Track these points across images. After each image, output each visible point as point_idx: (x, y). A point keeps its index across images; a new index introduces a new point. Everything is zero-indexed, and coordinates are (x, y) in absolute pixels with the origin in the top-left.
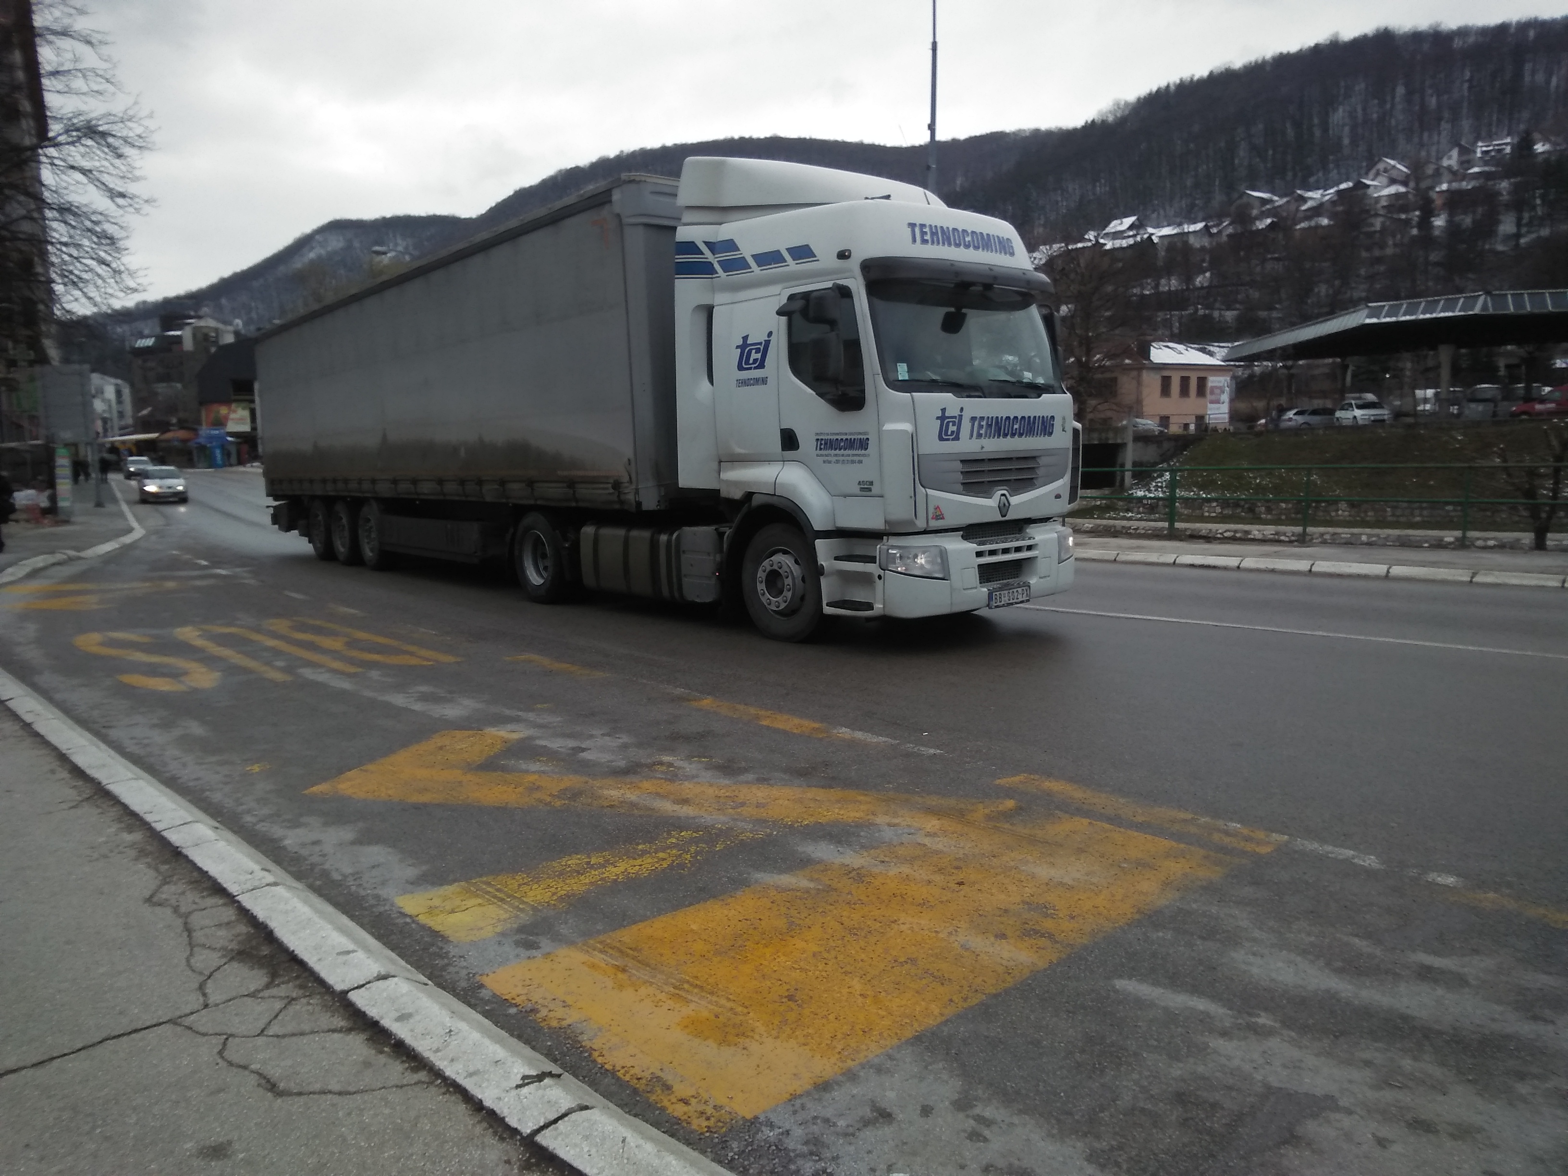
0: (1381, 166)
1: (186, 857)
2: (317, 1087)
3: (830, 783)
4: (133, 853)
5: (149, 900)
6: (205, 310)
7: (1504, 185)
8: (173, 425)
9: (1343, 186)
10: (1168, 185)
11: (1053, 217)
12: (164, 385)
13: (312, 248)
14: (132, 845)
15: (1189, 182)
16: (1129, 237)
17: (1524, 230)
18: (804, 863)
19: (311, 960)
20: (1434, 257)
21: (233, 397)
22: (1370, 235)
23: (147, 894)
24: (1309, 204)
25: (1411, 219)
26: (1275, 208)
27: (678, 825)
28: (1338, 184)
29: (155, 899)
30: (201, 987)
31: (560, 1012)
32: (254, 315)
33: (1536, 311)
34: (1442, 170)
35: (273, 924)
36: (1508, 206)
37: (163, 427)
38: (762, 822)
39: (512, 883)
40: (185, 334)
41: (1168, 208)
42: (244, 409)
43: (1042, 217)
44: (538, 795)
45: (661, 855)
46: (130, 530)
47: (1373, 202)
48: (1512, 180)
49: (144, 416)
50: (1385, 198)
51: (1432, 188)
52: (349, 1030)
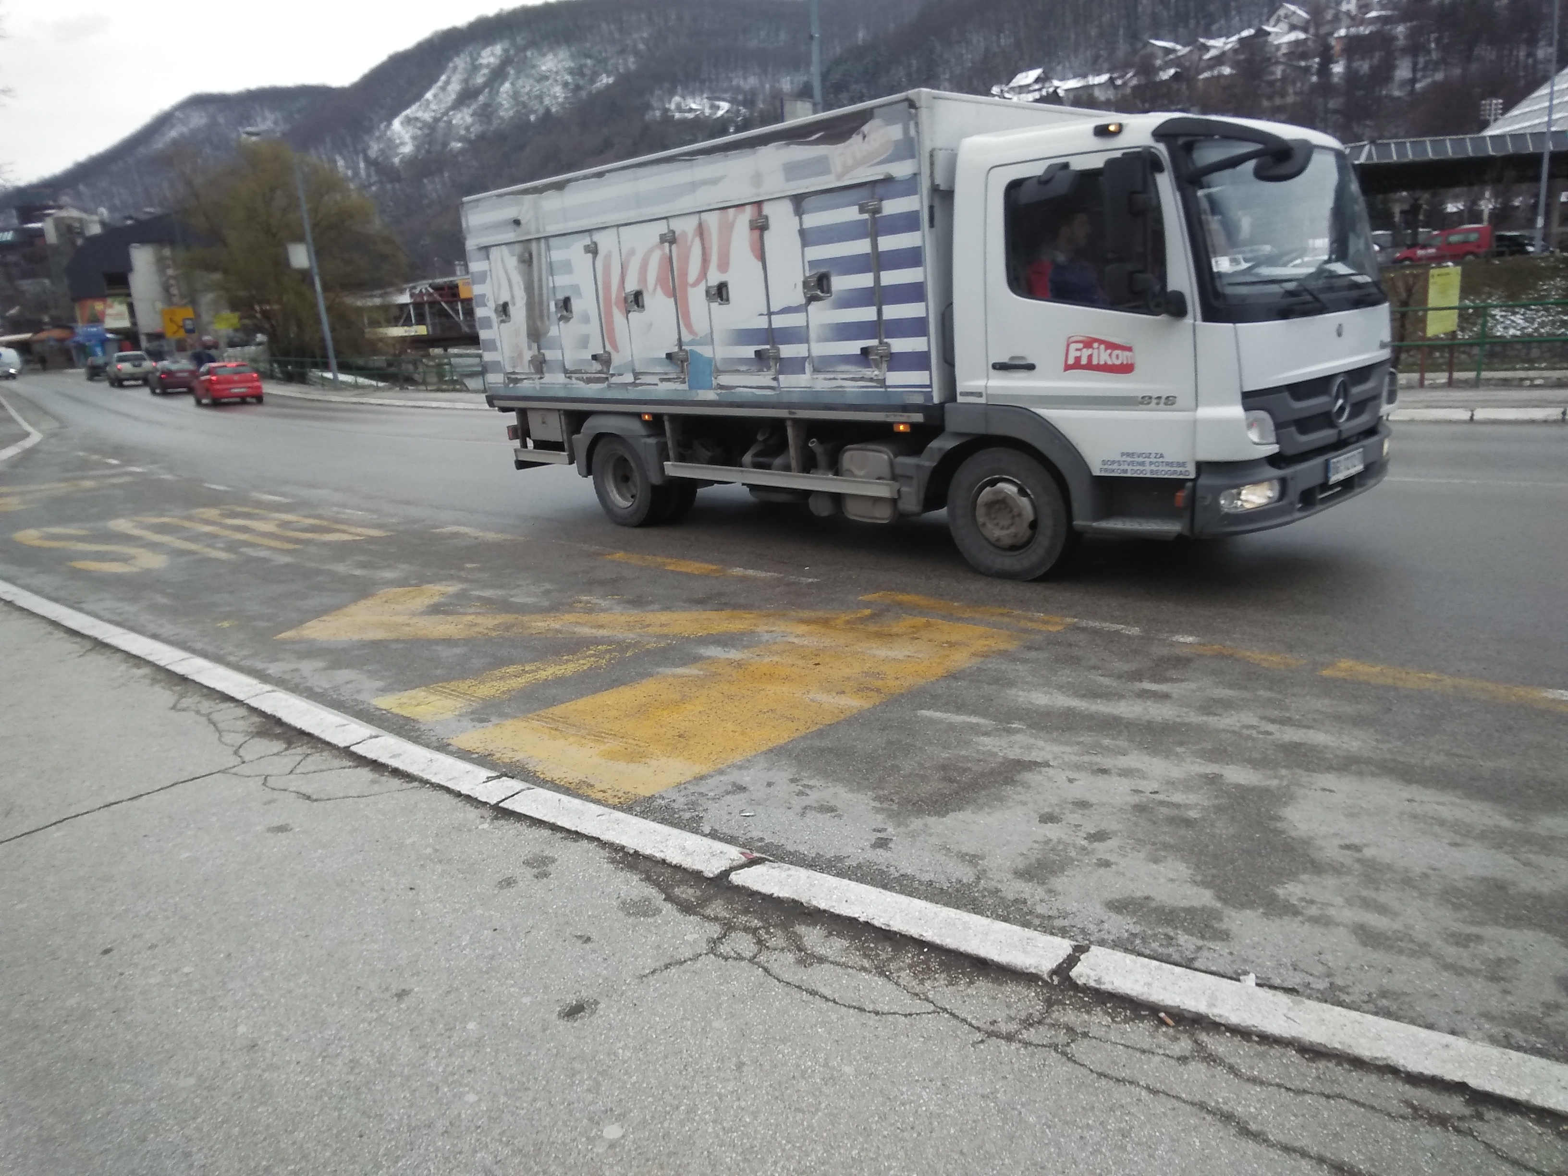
0: (1282, 12)
1: (193, 681)
2: (341, 795)
3: (722, 606)
4: (148, 681)
5: (174, 708)
6: (65, 199)
7: (1400, 30)
8: (46, 324)
9: (1245, 33)
10: (1073, 36)
11: (958, 71)
12: (29, 281)
13: (173, 126)
14: (144, 676)
15: (1093, 32)
16: (1035, 90)
17: (1419, 75)
18: (697, 659)
19: (316, 732)
20: (1332, 104)
21: (107, 292)
22: (1271, 83)
23: (171, 705)
24: (1212, 53)
25: (1311, 67)
26: (1179, 58)
27: (595, 641)
28: (1239, 32)
29: (179, 707)
30: (236, 753)
31: (510, 755)
32: (117, 202)
33: (1418, 159)
34: (1342, 16)
35: (279, 714)
36: (1404, 51)
37: (36, 326)
38: (666, 636)
39: (463, 686)
40: (47, 226)
41: (1073, 59)
42: (121, 303)
43: (947, 71)
44: (477, 629)
45: (582, 662)
46: (27, 435)
47: (1273, 49)
48: (1409, 24)
49: (12, 316)
50: (1284, 46)
51: (1331, 34)
52: (356, 767)
